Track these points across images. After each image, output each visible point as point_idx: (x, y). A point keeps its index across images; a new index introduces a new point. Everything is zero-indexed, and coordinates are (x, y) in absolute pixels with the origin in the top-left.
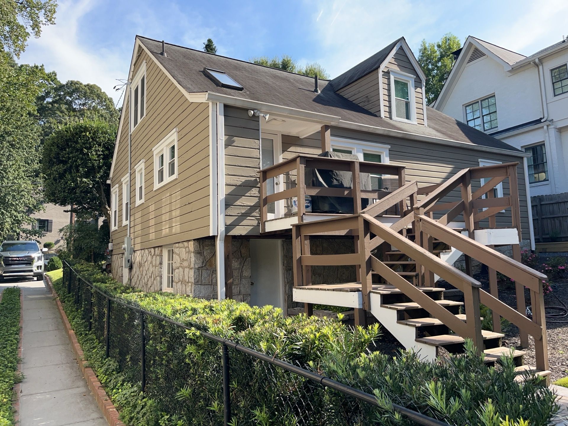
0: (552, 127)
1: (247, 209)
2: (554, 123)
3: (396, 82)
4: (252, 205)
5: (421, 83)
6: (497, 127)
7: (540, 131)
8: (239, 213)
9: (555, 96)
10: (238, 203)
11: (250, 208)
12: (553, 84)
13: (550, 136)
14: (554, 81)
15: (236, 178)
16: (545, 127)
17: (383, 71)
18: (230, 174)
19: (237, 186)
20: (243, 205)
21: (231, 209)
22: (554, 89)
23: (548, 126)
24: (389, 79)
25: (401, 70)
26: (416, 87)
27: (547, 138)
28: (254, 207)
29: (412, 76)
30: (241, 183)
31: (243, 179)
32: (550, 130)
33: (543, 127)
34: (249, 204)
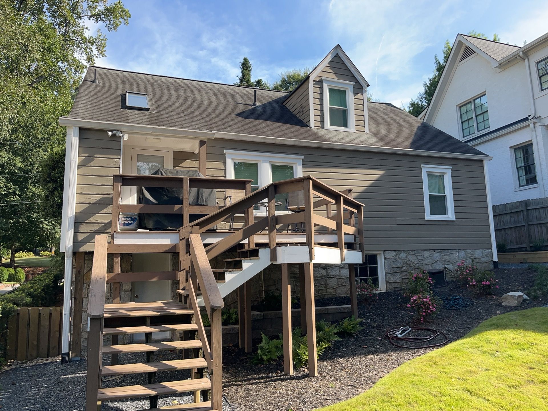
0: (539, 124)
1: (101, 226)
2: (542, 120)
3: (331, 90)
4: (107, 222)
5: (362, 89)
6: (489, 127)
7: (527, 129)
8: (91, 230)
9: (542, 90)
10: (91, 220)
11: (105, 225)
12: (540, 77)
13: (537, 134)
14: (541, 75)
15: (90, 196)
16: (532, 125)
17: (314, 81)
18: (84, 192)
19: (91, 204)
20: (96, 222)
21: (83, 226)
22: (541, 83)
23: (534, 124)
24: (321, 88)
25: (339, 78)
26: (355, 94)
27: (535, 136)
28: (109, 224)
29: (352, 83)
30: (96, 201)
31: (98, 197)
32: (536, 128)
33: (529, 125)
34: (104, 221)
